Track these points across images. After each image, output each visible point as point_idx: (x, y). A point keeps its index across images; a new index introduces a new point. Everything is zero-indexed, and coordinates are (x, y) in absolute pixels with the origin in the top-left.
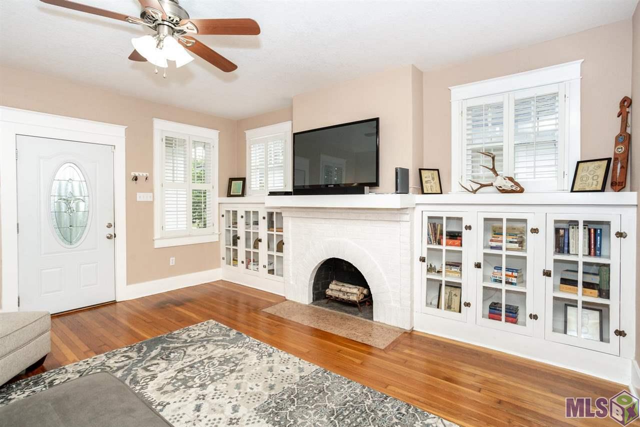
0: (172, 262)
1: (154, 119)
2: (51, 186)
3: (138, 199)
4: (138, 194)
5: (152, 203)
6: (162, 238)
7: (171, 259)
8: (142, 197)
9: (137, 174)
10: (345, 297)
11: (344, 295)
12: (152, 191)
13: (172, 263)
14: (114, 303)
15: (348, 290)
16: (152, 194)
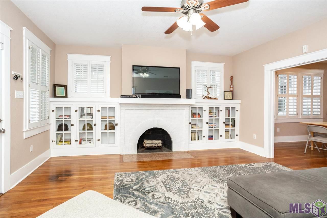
5: (23, 100)
6: (28, 130)
9: (16, 74)
10: (156, 145)
11: (155, 144)
15: (156, 142)
16: (23, 92)
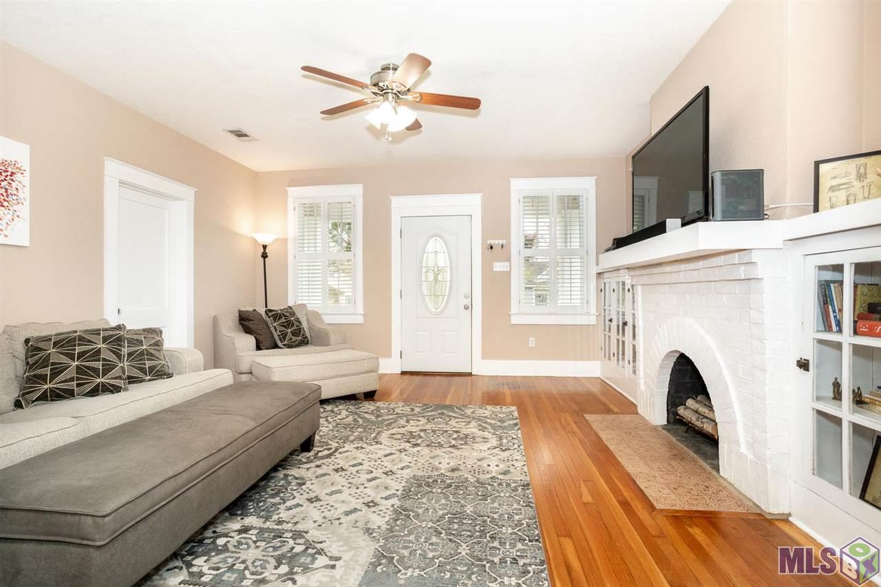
0: (532, 342)
1: (511, 179)
2: (422, 258)
3: (495, 269)
4: (495, 264)
5: (509, 273)
6: (519, 314)
7: (531, 339)
8: (499, 267)
9: (493, 242)
12: (509, 260)
13: (532, 344)
14: (470, 374)
16: (509, 263)
